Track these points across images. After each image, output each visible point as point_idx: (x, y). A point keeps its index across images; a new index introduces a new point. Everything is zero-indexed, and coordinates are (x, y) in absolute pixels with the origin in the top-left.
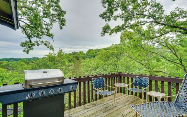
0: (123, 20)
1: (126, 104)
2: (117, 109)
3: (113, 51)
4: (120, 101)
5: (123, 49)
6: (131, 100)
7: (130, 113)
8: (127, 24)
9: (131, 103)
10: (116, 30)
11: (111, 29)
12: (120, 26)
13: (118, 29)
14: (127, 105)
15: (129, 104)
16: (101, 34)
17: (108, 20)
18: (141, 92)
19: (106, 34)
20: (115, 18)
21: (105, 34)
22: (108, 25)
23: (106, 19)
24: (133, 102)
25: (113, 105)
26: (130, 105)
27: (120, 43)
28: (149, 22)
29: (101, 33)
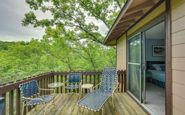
0: (53, 15)
1: (65, 104)
2: (59, 113)
3: (35, 47)
4: (57, 102)
5: (47, 46)
6: (68, 98)
7: (73, 111)
8: (57, 21)
9: (68, 101)
10: (43, 23)
11: (36, 20)
12: (50, 20)
13: (46, 23)
14: (67, 104)
15: (67, 103)
16: (23, 23)
17: (34, 8)
18: (78, 88)
19: (30, 24)
20: (44, 9)
21: (28, 24)
22: (33, 14)
23: (31, 5)
24: (69, 99)
25: (52, 111)
26: (69, 103)
27: (42, 39)
28: (76, 26)
29: (23, 21)
